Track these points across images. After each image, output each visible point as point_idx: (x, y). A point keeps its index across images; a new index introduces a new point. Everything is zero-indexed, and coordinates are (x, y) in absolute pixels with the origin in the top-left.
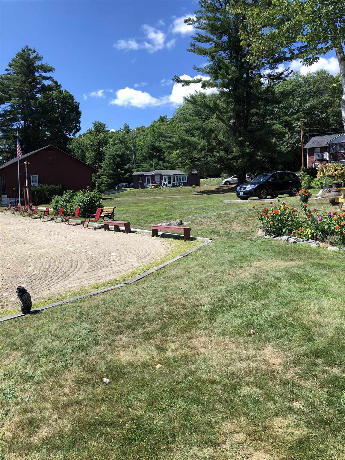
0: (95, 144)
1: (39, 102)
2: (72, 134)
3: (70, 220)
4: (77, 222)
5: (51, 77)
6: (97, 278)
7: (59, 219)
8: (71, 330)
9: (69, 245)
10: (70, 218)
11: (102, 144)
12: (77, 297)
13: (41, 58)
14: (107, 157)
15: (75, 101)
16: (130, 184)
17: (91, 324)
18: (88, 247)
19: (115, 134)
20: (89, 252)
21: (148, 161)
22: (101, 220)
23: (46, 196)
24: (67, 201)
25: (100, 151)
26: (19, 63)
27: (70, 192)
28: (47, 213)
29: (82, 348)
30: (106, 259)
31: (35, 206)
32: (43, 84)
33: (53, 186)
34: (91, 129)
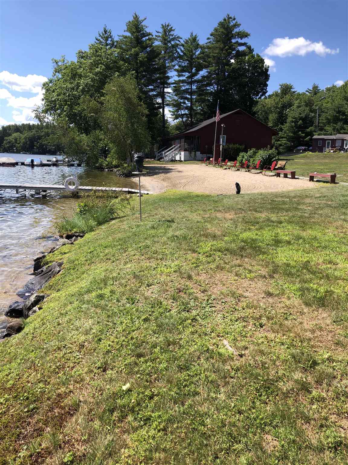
0: (279, 107)
1: (233, 68)
2: (258, 97)
3: (252, 170)
4: (257, 172)
5: (246, 43)
7: (244, 170)
11: (286, 106)
13: (239, 25)
14: (289, 119)
15: (265, 65)
16: (309, 147)
19: (302, 96)
21: (332, 124)
22: (275, 170)
24: (251, 157)
25: (283, 114)
26: (220, 32)
27: (254, 150)
28: (234, 166)
32: (238, 50)
33: (237, 146)
34: (277, 91)
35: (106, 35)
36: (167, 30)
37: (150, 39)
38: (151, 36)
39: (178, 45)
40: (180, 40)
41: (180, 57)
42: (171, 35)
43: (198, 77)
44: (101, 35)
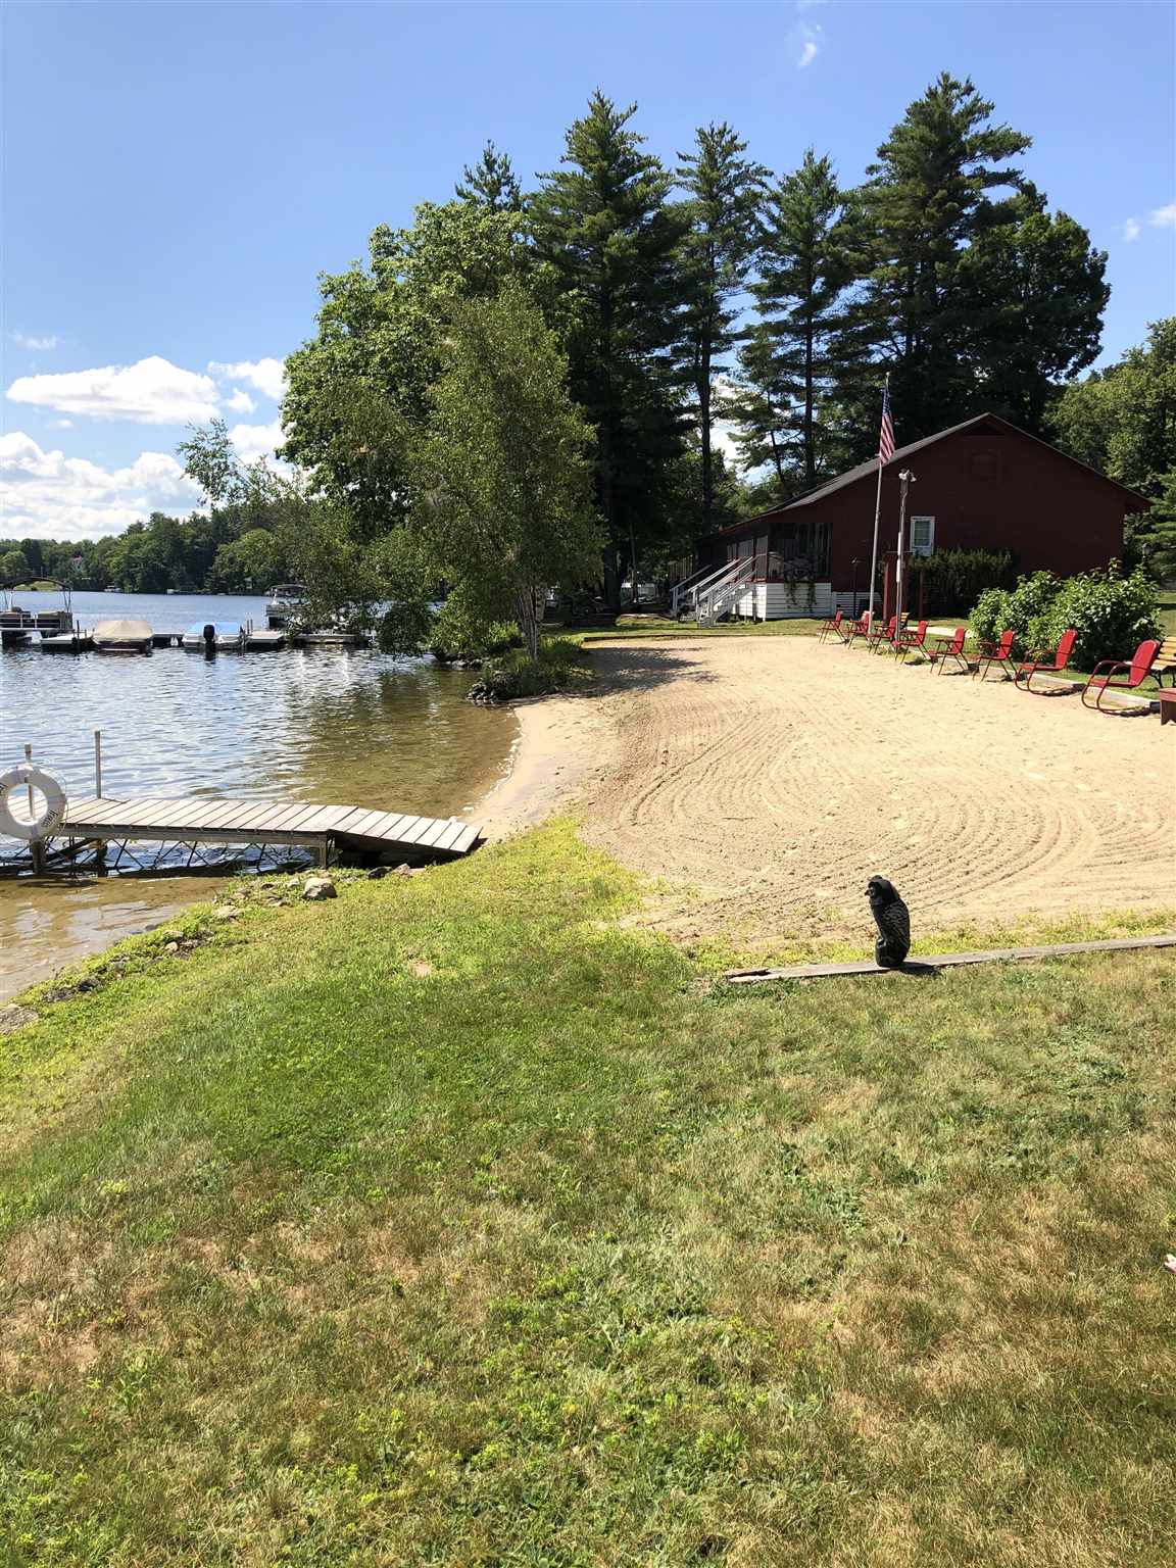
0: (1148, 406)
1: (964, 268)
2: (1064, 371)
3: (1035, 675)
4: (1057, 684)
5: (1017, 173)
6: (1131, 893)
7: (996, 671)
8: (1040, 1055)
9: (1030, 764)
10: (1036, 669)
12: (1060, 947)
13: (986, 110)
15: (1090, 251)
17: (1114, 1049)
18: (1097, 779)
20: (1100, 794)
22: (1151, 682)
23: (954, 588)
24: (1030, 609)
25: (1163, 431)
26: (912, 138)
27: (1044, 576)
28: (955, 647)
29: (1082, 1125)
30: (1166, 826)
31: (916, 623)
32: (983, 203)
33: (980, 556)
34: (1138, 347)
35: (494, 176)
36: (717, 147)
37: (648, 180)
38: (653, 169)
39: (756, 196)
40: (765, 179)
41: (768, 240)
42: (732, 165)
43: (836, 308)
44: (476, 176)
